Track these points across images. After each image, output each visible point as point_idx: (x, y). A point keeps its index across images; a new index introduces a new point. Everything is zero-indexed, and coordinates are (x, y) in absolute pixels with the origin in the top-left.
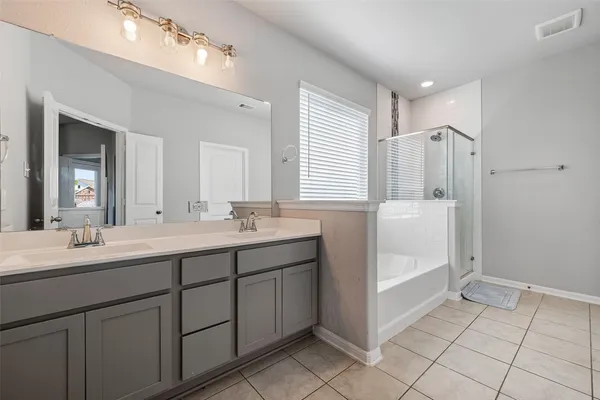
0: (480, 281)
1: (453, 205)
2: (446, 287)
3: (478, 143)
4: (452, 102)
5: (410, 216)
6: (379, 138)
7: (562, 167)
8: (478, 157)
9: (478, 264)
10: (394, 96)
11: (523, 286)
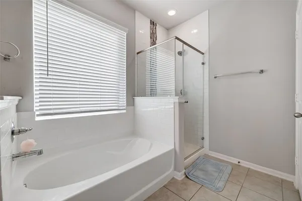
0: (207, 155)
1: (177, 101)
2: (173, 167)
3: (207, 55)
4: (195, 31)
5: (152, 109)
6: (137, 51)
7: (262, 71)
8: (206, 65)
9: (206, 142)
10: (153, 23)
11: (235, 161)
